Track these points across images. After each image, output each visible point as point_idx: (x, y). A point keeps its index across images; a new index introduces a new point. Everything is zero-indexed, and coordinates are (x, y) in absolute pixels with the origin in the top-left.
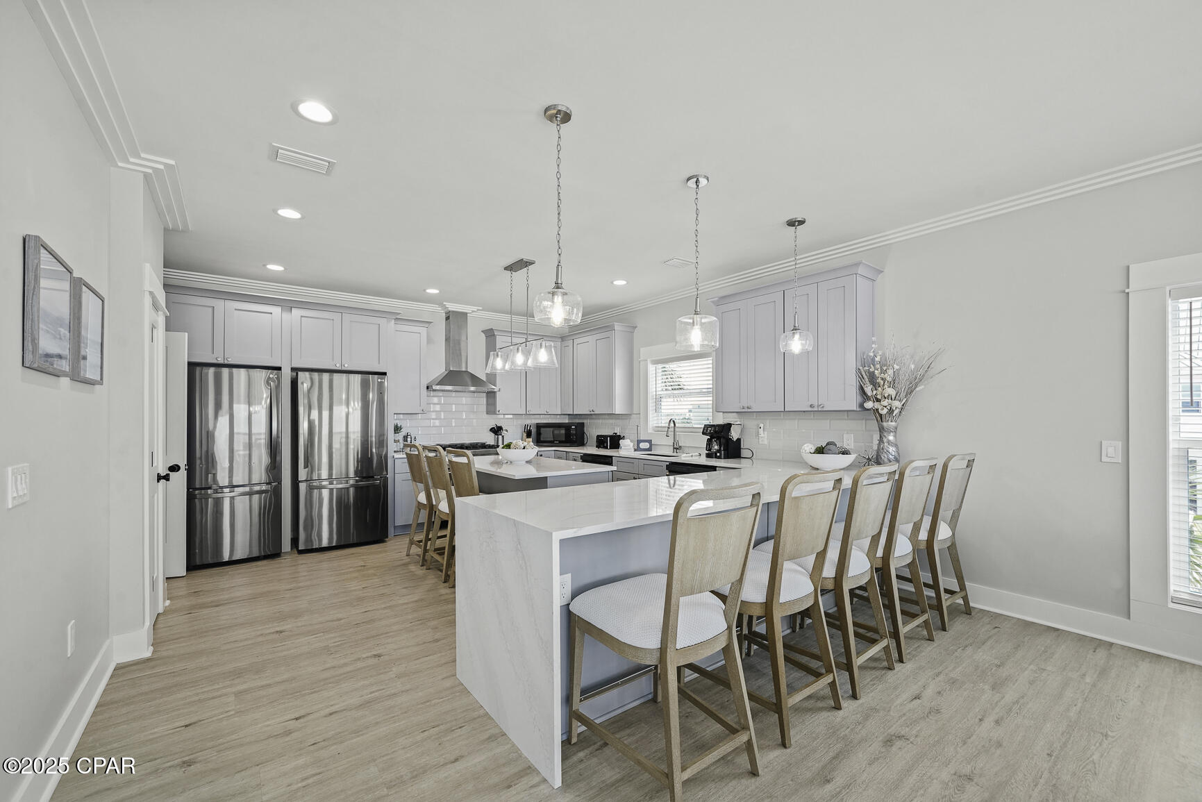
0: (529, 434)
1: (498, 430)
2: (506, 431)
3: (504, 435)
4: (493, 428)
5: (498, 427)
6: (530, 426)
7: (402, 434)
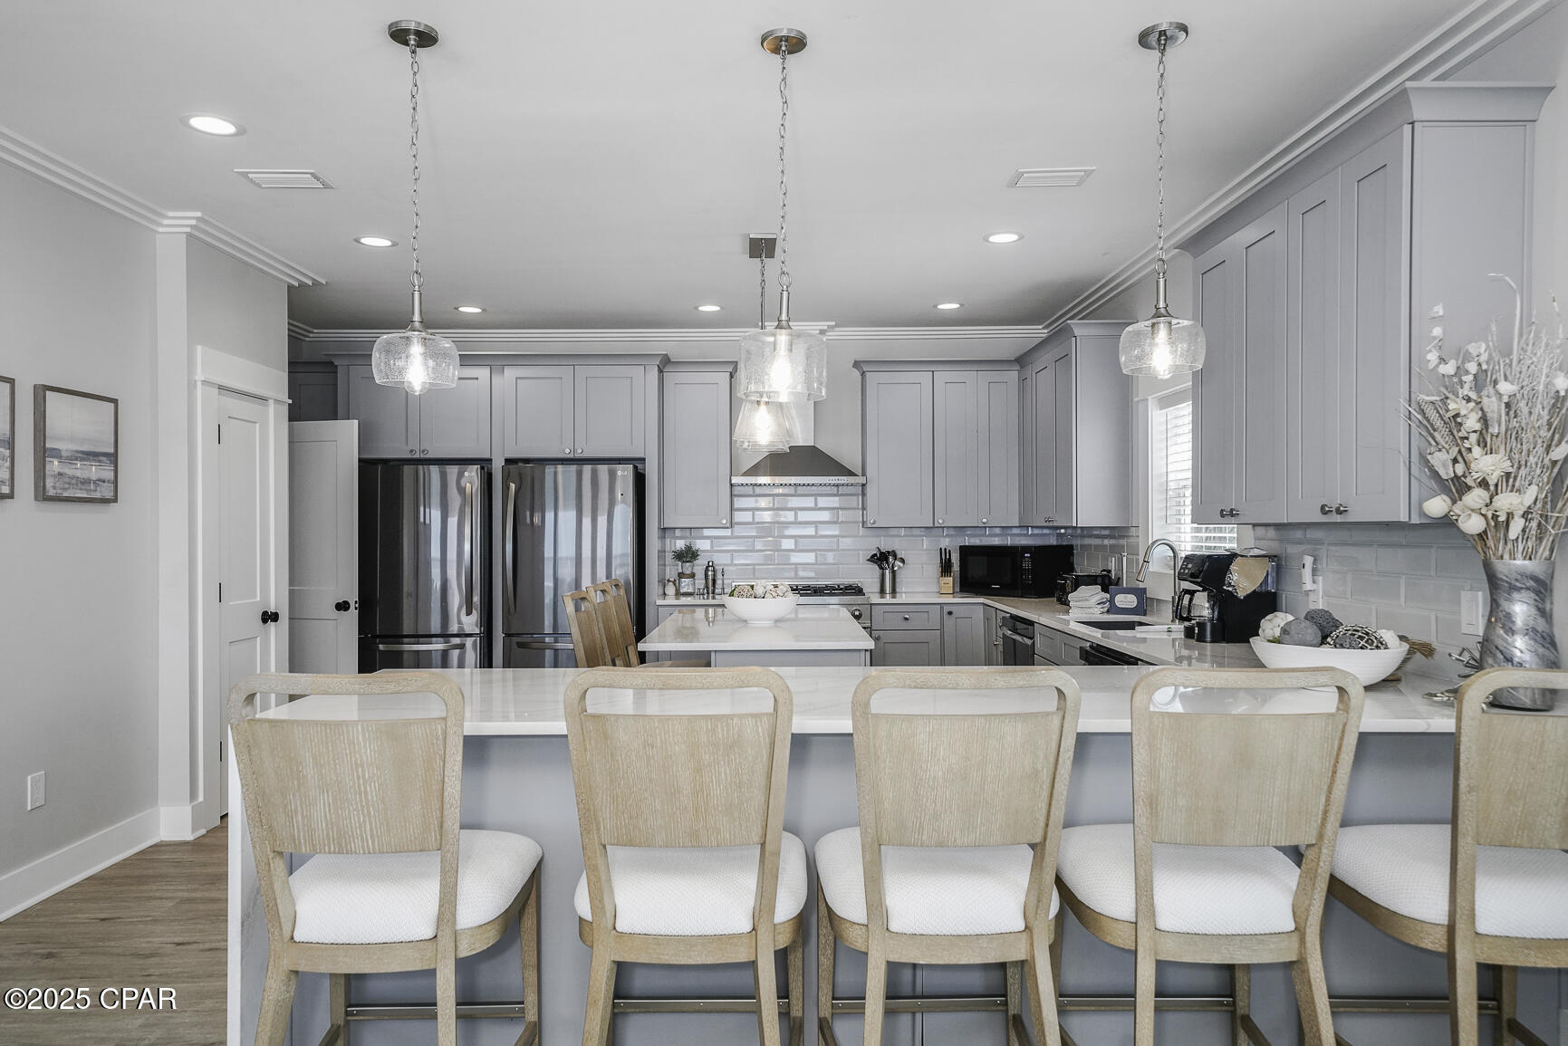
0: (946, 568)
1: (881, 559)
2: (903, 561)
3: (895, 569)
4: (875, 555)
5: (881, 553)
6: (950, 551)
7: (700, 563)
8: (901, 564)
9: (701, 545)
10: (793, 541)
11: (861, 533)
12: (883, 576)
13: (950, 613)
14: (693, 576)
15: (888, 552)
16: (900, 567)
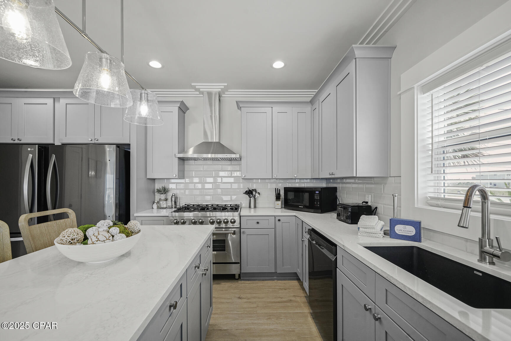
0: (278, 197)
1: (249, 193)
2: (259, 193)
3: (256, 197)
4: (247, 191)
5: (249, 190)
6: (280, 189)
7: (169, 195)
8: (258, 195)
9: (172, 186)
10: (211, 184)
11: (241, 182)
12: (250, 200)
13: (279, 220)
14: (166, 200)
15: (253, 190)
16: (258, 197)
